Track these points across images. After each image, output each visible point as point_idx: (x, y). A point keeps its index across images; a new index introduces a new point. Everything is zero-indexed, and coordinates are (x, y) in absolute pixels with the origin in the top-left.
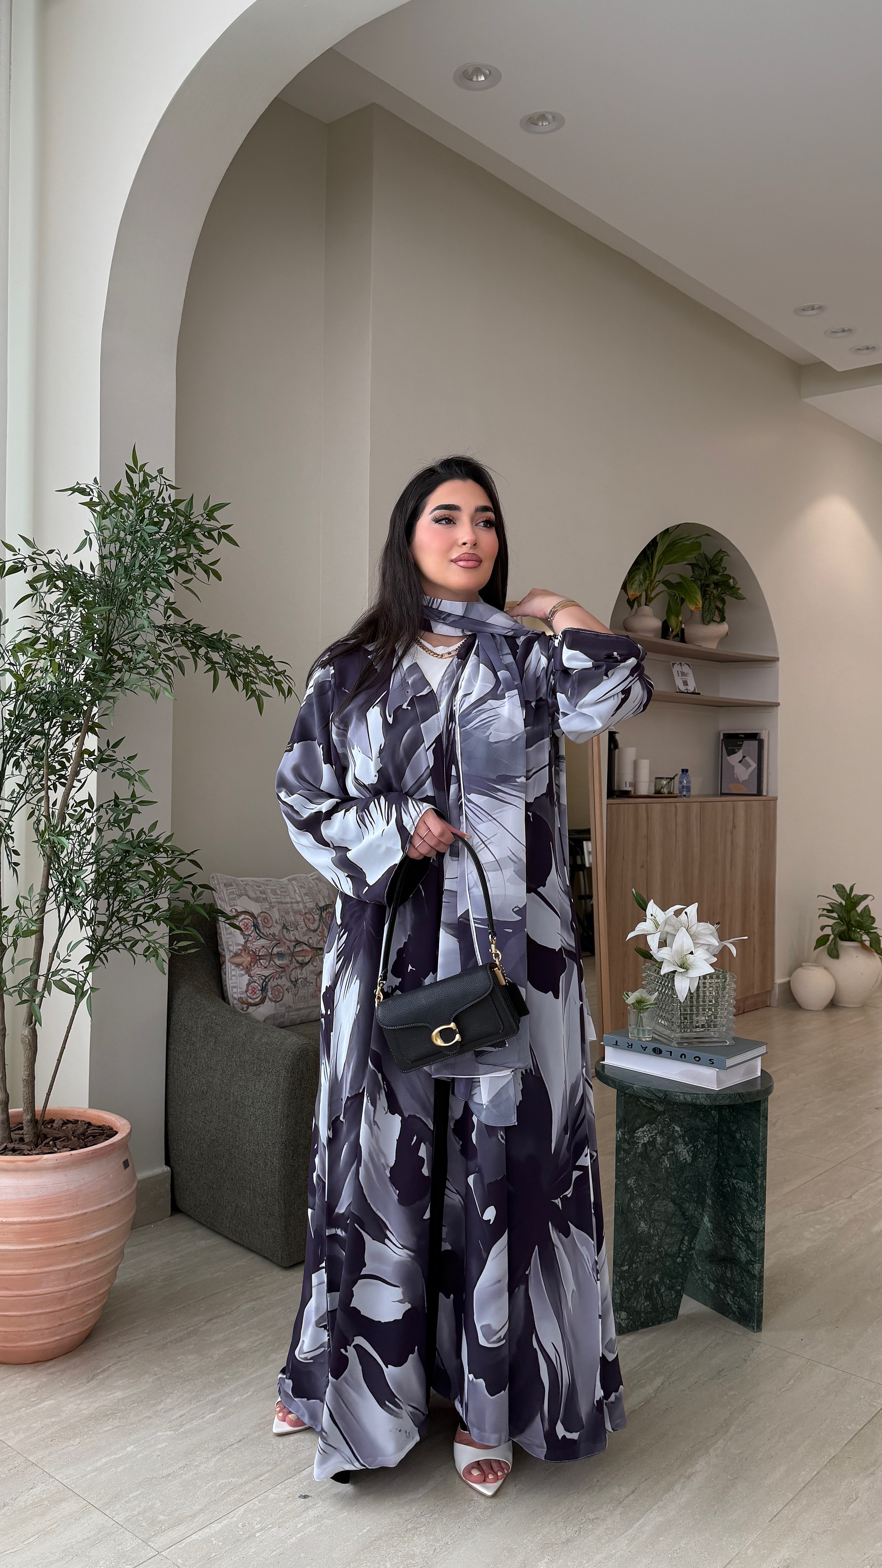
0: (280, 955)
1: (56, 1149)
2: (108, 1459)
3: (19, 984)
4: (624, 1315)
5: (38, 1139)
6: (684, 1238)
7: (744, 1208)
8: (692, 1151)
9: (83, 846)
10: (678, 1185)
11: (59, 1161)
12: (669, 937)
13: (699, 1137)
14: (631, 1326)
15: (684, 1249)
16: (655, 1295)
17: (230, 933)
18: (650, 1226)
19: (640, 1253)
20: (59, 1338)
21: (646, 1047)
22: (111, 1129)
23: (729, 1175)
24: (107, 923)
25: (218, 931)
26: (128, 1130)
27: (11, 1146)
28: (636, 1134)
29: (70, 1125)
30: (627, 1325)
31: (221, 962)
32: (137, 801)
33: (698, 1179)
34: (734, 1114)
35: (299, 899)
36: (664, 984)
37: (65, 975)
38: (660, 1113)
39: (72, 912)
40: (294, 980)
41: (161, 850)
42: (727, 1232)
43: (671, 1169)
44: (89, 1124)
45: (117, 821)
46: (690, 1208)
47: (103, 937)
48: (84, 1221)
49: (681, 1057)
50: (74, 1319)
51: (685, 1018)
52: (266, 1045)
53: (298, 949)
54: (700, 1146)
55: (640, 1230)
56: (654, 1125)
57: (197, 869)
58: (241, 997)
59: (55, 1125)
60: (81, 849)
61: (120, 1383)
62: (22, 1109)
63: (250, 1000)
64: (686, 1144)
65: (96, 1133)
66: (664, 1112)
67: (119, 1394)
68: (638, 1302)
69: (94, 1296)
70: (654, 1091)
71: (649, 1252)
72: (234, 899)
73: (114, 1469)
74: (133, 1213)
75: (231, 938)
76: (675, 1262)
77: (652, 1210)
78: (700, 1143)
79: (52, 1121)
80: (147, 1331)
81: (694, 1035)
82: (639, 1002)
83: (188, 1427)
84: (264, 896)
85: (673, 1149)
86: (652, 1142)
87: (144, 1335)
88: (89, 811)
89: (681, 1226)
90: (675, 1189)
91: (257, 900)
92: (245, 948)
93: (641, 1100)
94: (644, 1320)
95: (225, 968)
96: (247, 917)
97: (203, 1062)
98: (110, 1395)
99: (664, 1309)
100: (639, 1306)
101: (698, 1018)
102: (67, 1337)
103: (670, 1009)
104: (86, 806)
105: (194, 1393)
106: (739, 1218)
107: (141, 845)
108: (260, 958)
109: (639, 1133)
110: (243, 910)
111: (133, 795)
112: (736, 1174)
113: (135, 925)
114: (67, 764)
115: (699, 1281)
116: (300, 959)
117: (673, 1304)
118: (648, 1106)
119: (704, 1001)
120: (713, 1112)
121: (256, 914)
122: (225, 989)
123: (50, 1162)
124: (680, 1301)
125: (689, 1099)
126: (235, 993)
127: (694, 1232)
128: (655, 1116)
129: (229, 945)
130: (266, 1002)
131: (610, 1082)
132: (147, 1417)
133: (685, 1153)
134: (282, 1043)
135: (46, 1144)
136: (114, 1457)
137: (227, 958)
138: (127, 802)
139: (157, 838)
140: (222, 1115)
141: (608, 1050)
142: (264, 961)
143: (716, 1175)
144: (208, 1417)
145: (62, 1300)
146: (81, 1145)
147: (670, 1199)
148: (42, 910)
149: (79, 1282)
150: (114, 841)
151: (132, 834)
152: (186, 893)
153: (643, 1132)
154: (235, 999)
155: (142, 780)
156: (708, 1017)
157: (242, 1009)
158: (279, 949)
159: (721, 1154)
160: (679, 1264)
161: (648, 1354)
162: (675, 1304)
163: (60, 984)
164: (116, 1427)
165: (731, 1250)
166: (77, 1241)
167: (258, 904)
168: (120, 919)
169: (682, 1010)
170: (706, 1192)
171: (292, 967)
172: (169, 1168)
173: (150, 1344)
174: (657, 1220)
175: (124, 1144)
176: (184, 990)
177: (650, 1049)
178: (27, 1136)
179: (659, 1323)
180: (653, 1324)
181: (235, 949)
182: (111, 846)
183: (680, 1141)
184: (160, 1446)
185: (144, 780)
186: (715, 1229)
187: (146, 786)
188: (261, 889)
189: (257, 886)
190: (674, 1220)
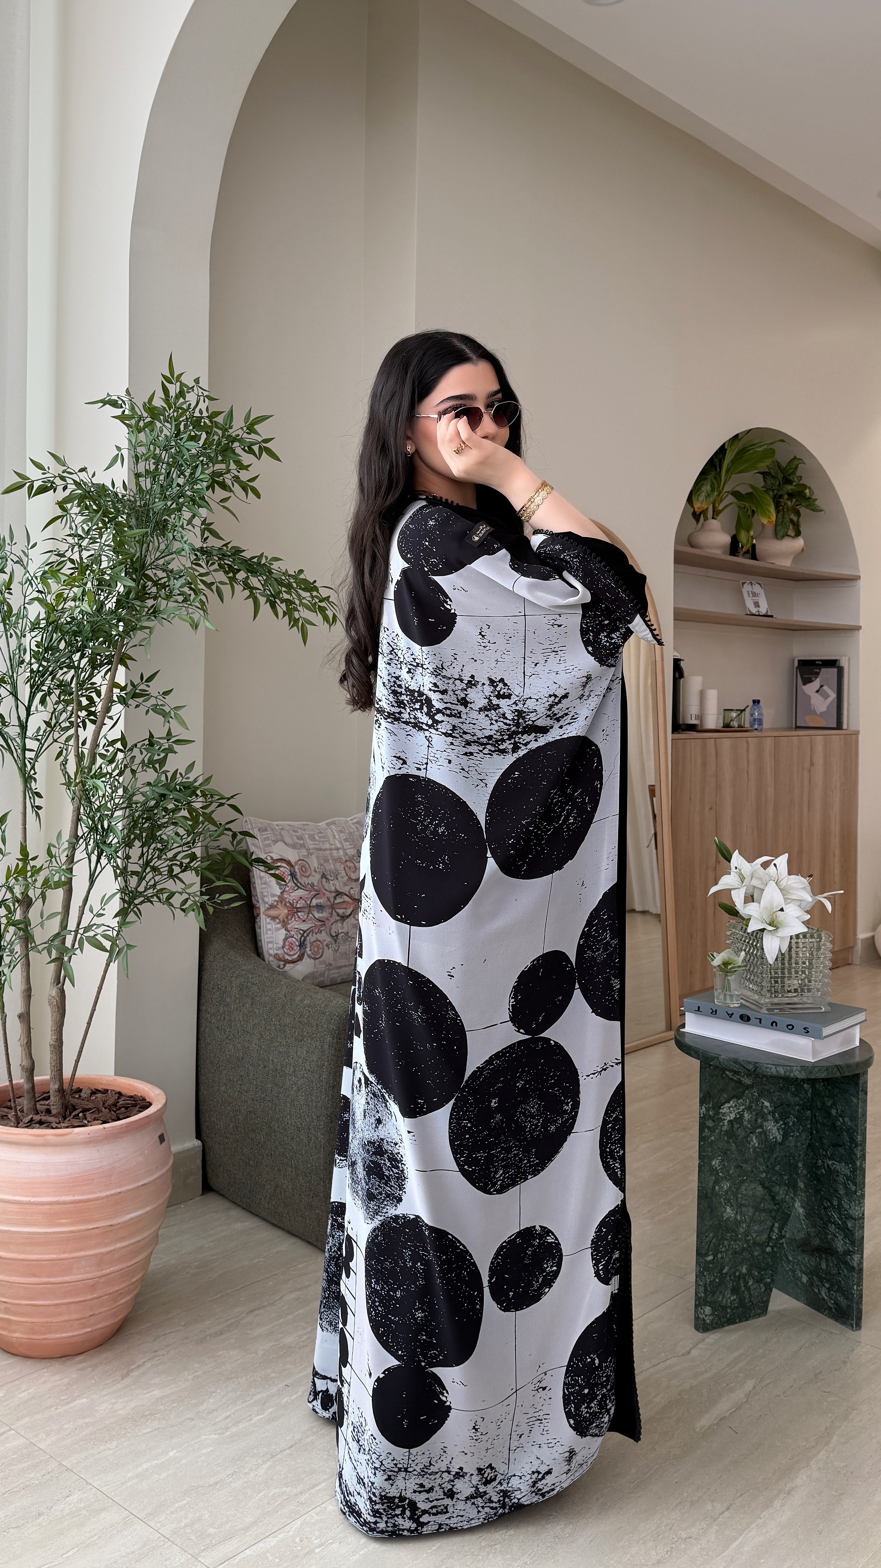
0: (320, 907)
1: (86, 1122)
2: (149, 1464)
3: (49, 940)
4: (708, 1310)
5: (66, 1111)
6: (773, 1225)
7: (841, 1193)
8: (783, 1129)
9: (115, 790)
10: (767, 1167)
11: (90, 1135)
12: (756, 890)
13: (791, 1113)
14: (717, 1323)
15: (774, 1237)
16: (743, 1289)
17: (265, 883)
18: (737, 1212)
19: (726, 1242)
20: (89, 1330)
21: (733, 1014)
22: (144, 1099)
23: (824, 1155)
24: (140, 874)
25: (252, 880)
26: (164, 1101)
27: (37, 1118)
28: (721, 1111)
29: (99, 1095)
30: (712, 1321)
31: (255, 915)
32: (173, 740)
33: (790, 1160)
34: (829, 1087)
35: (339, 845)
36: (752, 944)
37: (99, 931)
38: (748, 1087)
39: (104, 861)
40: (334, 934)
41: (198, 792)
42: (821, 1219)
43: (760, 1149)
44: (120, 1094)
45: (151, 763)
46: (781, 1192)
47: (136, 888)
48: (117, 1202)
49: (772, 1024)
50: (106, 1309)
51: (776, 982)
52: (309, 1007)
53: (339, 900)
54: (791, 1124)
55: (726, 1216)
56: (741, 1100)
57: (237, 815)
58: (277, 954)
59: (82, 1094)
60: (113, 792)
61: (157, 1380)
62: (48, 1077)
63: (287, 957)
64: (777, 1121)
65: (128, 1104)
66: (752, 1086)
67: (157, 1393)
68: (724, 1296)
69: (127, 1284)
70: (742, 1063)
71: (735, 1241)
72: (269, 845)
73: (156, 1476)
74: (170, 1191)
75: (267, 888)
76: (764, 1252)
77: (739, 1193)
78: (792, 1120)
79: (80, 1090)
80: (183, 1323)
81: (786, 1000)
82: (726, 964)
83: (234, 1430)
84: (302, 842)
85: (761, 1126)
86: (739, 1119)
87: (181, 1328)
88: (121, 751)
89: (771, 1211)
90: (764, 1171)
91: (294, 846)
92: (281, 899)
93: (727, 1073)
94: (731, 1315)
95: (260, 921)
96: (284, 865)
97: (238, 1025)
98: (148, 1393)
99: (753, 1304)
100: (725, 1301)
101: (790, 982)
102: (98, 1329)
103: (759, 971)
104: (119, 745)
105: (239, 1393)
106: (835, 1203)
107: (178, 787)
108: (298, 910)
109: (725, 1109)
110: (279, 857)
111: (169, 733)
112: (831, 1155)
113: (171, 875)
114: (96, 699)
115: (790, 1273)
116: (341, 911)
117: (762, 1299)
118: (735, 1079)
119: (797, 963)
120: (805, 1085)
121: (293, 861)
122: (259, 944)
123: (81, 1137)
124: (769, 1295)
125: (782, 1071)
126: (271, 949)
127: (785, 1218)
128: (741, 1090)
129: (263, 896)
130: (304, 960)
131: (692, 1052)
132: (190, 1418)
133: (775, 1130)
134: (326, 1006)
135: (75, 1116)
136: (155, 1462)
137: (262, 910)
138: (162, 741)
139: (195, 780)
140: (259, 1084)
141: (690, 1018)
142: (302, 914)
143: (809, 1155)
144: (255, 1419)
145: (93, 1287)
146: (113, 1117)
147: (758, 1182)
148: (71, 859)
149: (112, 1269)
150: (149, 784)
151: (166, 776)
152: (225, 841)
153: (729, 1108)
154: (271, 955)
155: (178, 718)
156: (802, 980)
157: (279, 967)
158: (318, 901)
159: (814, 1132)
160: (768, 1253)
161: (736, 1354)
162: (765, 1299)
163: (93, 940)
164: (156, 1429)
165: (827, 1239)
166: (110, 1223)
167: (296, 851)
168: (155, 869)
169: (773, 973)
170: (797, 1174)
171: (332, 920)
172: (200, 1142)
173: (187, 1338)
174: (744, 1205)
175: (159, 1117)
176: (217, 946)
177: (736, 1016)
178: (54, 1107)
179: (746, 1320)
180: (740, 1321)
181: (270, 900)
182: (147, 788)
183: (770, 1117)
184: (205, 1451)
185: (181, 717)
186: (808, 1216)
187: (183, 723)
188: (298, 834)
189: (294, 831)
190: (762, 1205)
